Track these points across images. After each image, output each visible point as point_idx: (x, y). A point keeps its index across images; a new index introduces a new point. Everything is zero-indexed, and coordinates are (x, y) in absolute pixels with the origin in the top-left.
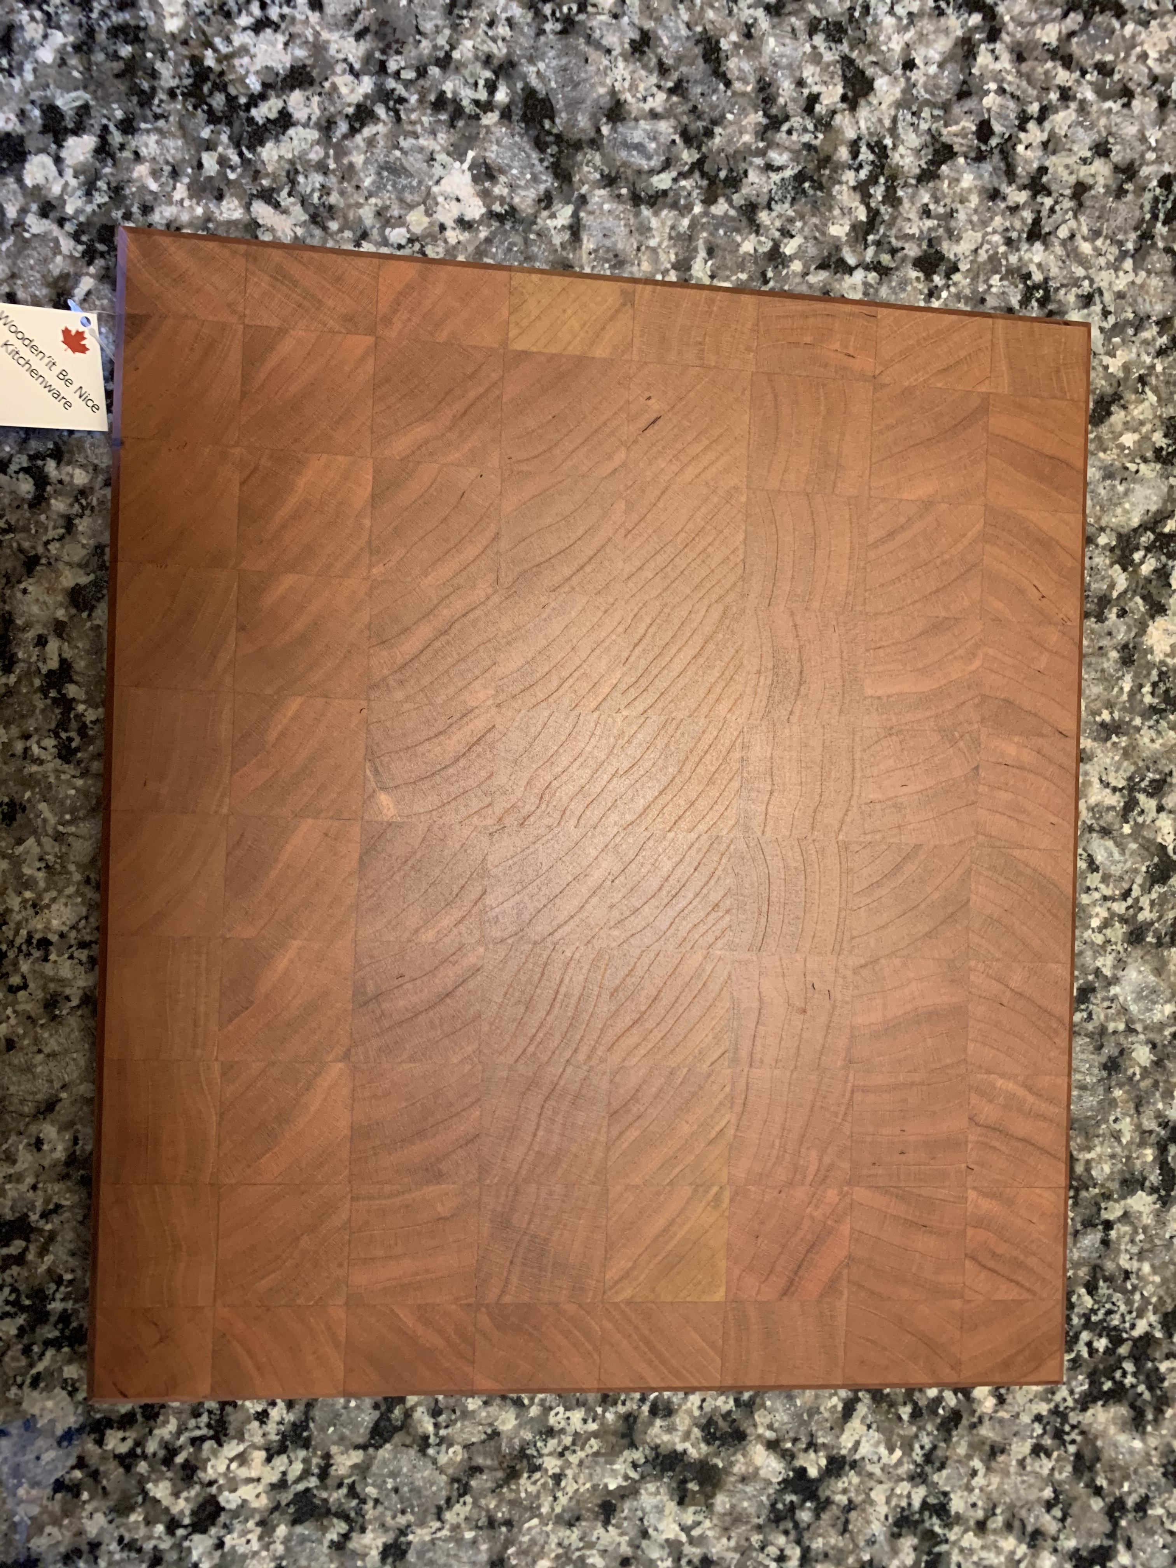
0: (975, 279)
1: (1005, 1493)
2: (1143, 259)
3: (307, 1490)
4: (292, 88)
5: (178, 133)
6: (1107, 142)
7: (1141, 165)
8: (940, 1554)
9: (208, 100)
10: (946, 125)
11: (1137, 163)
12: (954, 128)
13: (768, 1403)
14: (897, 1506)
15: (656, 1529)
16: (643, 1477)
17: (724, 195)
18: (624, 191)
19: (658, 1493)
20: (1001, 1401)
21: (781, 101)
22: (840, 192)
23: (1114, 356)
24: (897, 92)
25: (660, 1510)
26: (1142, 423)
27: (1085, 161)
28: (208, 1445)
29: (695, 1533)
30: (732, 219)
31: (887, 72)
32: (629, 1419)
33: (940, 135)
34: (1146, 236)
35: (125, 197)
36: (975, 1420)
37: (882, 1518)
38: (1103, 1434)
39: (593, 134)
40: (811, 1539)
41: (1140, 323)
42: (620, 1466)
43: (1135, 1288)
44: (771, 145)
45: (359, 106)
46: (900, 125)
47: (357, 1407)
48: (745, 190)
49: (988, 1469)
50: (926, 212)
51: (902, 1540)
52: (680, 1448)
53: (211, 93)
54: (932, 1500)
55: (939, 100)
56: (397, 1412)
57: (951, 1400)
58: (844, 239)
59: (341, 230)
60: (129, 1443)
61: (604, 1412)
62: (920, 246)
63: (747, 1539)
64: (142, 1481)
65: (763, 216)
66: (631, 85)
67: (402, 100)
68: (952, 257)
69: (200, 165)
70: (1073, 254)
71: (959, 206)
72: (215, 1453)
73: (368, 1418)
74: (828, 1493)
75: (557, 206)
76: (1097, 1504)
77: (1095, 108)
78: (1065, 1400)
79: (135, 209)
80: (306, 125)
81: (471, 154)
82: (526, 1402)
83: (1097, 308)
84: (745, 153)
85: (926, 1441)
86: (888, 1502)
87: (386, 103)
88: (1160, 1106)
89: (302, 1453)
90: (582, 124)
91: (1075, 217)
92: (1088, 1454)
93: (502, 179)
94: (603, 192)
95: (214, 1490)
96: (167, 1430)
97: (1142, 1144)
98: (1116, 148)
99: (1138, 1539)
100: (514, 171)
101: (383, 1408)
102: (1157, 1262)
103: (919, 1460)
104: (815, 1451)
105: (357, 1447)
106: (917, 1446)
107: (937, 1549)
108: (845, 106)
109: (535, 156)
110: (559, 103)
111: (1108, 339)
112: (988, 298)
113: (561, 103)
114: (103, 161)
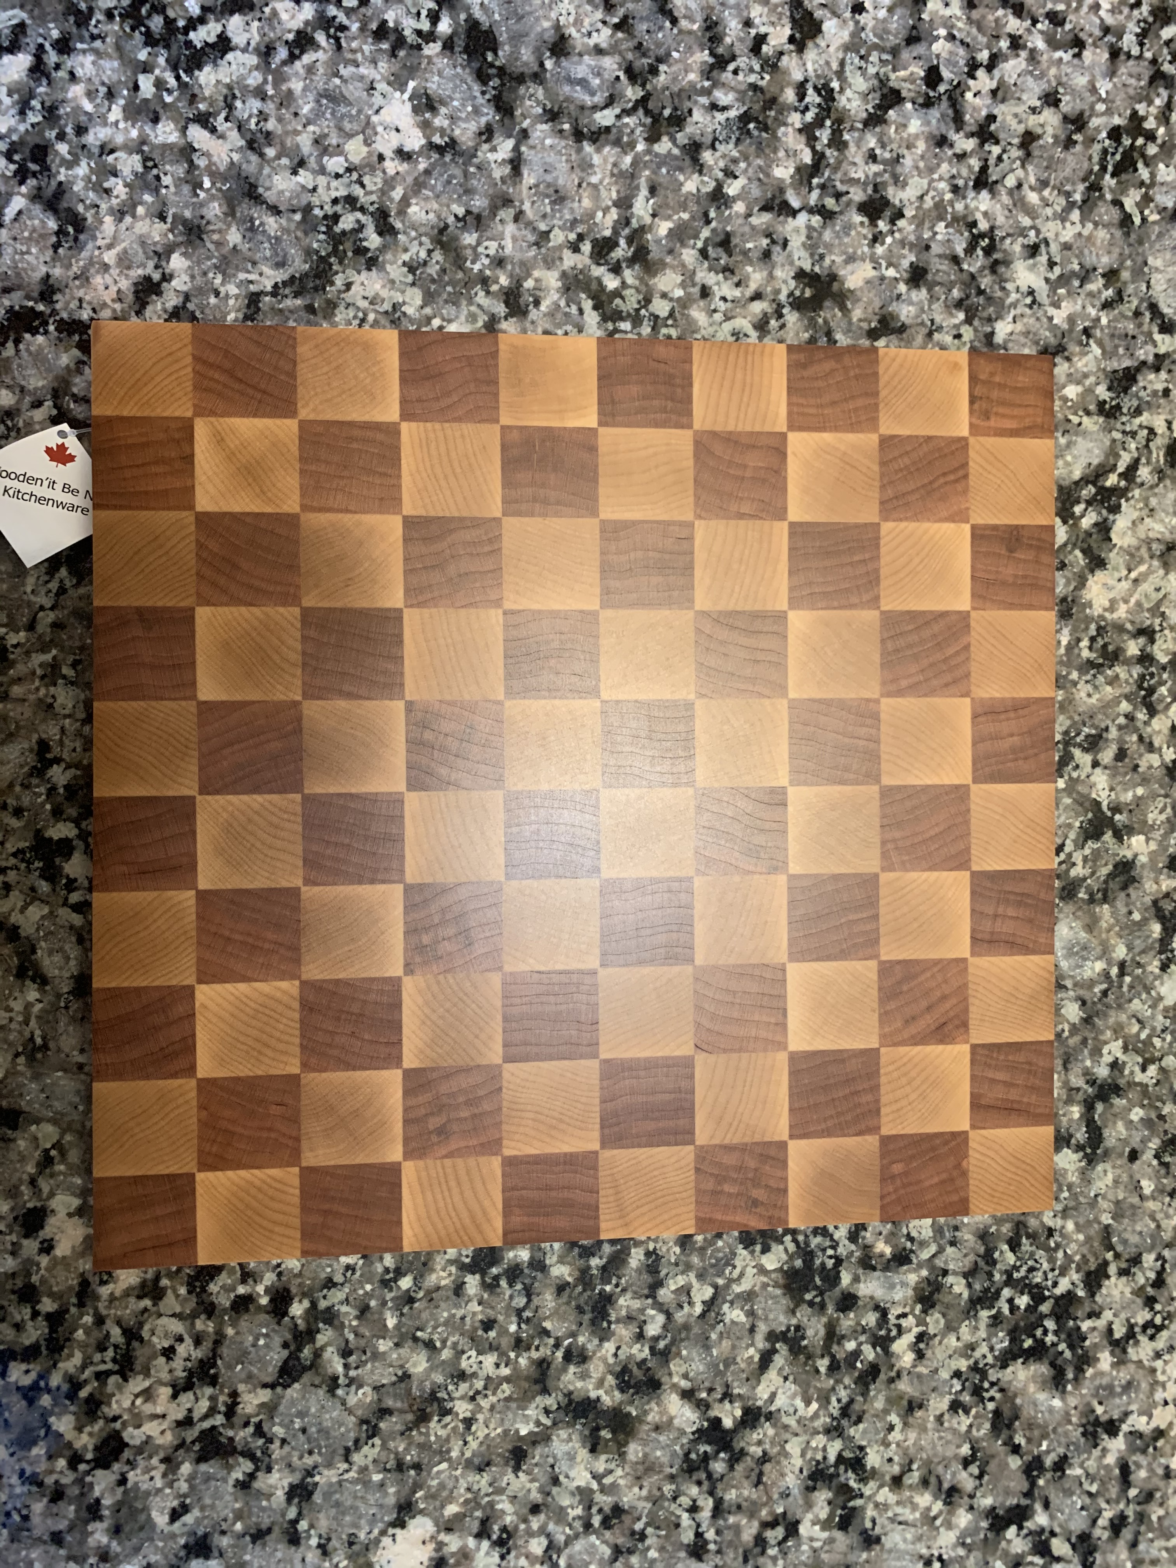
0: (920, 225)
1: (922, 1449)
2: (1091, 212)
3: (214, 1428)
4: (232, 13)
5: (115, 55)
6: (1057, 92)
7: (1090, 116)
8: (854, 1509)
9: (146, 22)
10: (894, 70)
11: (1087, 114)
12: (902, 73)
13: (684, 1352)
14: (812, 1459)
15: (567, 1477)
16: (555, 1424)
17: (668, 134)
18: (566, 126)
19: (570, 1440)
20: (920, 1356)
21: (728, 40)
22: (785, 134)
23: (1059, 307)
24: (845, 36)
25: (571, 1457)
26: (1086, 376)
27: (1033, 110)
28: (113, 1380)
29: (607, 1481)
30: (676, 158)
31: (836, 14)
32: (543, 1365)
33: (888, 80)
34: (1095, 187)
35: (59, 117)
36: (893, 1374)
37: (797, 1471)
38: (1023, 1392)
39: (536, 68)
40: (724, 1490)
41: (1085, 275)
42: (531, 1412)
43: (1058, 1246)
44: (716, 84)
45: (299, 32)
46: (848, 68)
47: (266, 1345)
48: (689, 129)
49: (906, 1424)
50: (872, 157)
51: (816, 1493)
52: (593, 1395)
53: (149, 16)
54: (848, 1454)
55: (888, 45)
56: (307, 1352)
57: (869, 1353)
58: (789, 181)
59: (278, 157)
60: (33, 1375)
61: (517, 1357)
62: (865, 191)
63: (659, 1489)
64: (44, 1415)
65: (707, 156)
66: (576, 21)
67: (343, 28)
68: (897, 202)
69: (136, 88)
70: (1019, 203)
71: (905, 152)
72: (120, 1388)
73: (276, 1356)
74: (742, 1444)
75: (498, 139)
76: (1015, 1462)
77: (1045, 57)
78: (984, 1356)
79: (69, 130)
80: (245, 50)
81: (412, 84)
82: (438, 1344)
83: (1043, 259)
84: (690, 92)
85: (843, 1394)
86: (803, 1455)
87: (326, 30)
88: (1088, 1063)
89: (209, 1391)
90: (525, 58)
91: (1023, 166)
92: (1007, 1412)
93: (443, 110)
94: (545, 127)
95: (118, 1425)
96: (71, 1363)
97: (1069, 1101)
98: (1066, 99)
99: (1055, 1499)
100: (455, 103)
101: (292, 1348)
102: (1081, 1221)
103: (836, 1413)
104: (731, 1402)
105: (265, 1386)
106: (834, 1399)
107: (851, 1504)
108: (792, 47)
109: (476, 88)
110: (503, 37)
111: (1053, 289)
112: (933, 245)
113: (505, 35)
114: (37, 81)
